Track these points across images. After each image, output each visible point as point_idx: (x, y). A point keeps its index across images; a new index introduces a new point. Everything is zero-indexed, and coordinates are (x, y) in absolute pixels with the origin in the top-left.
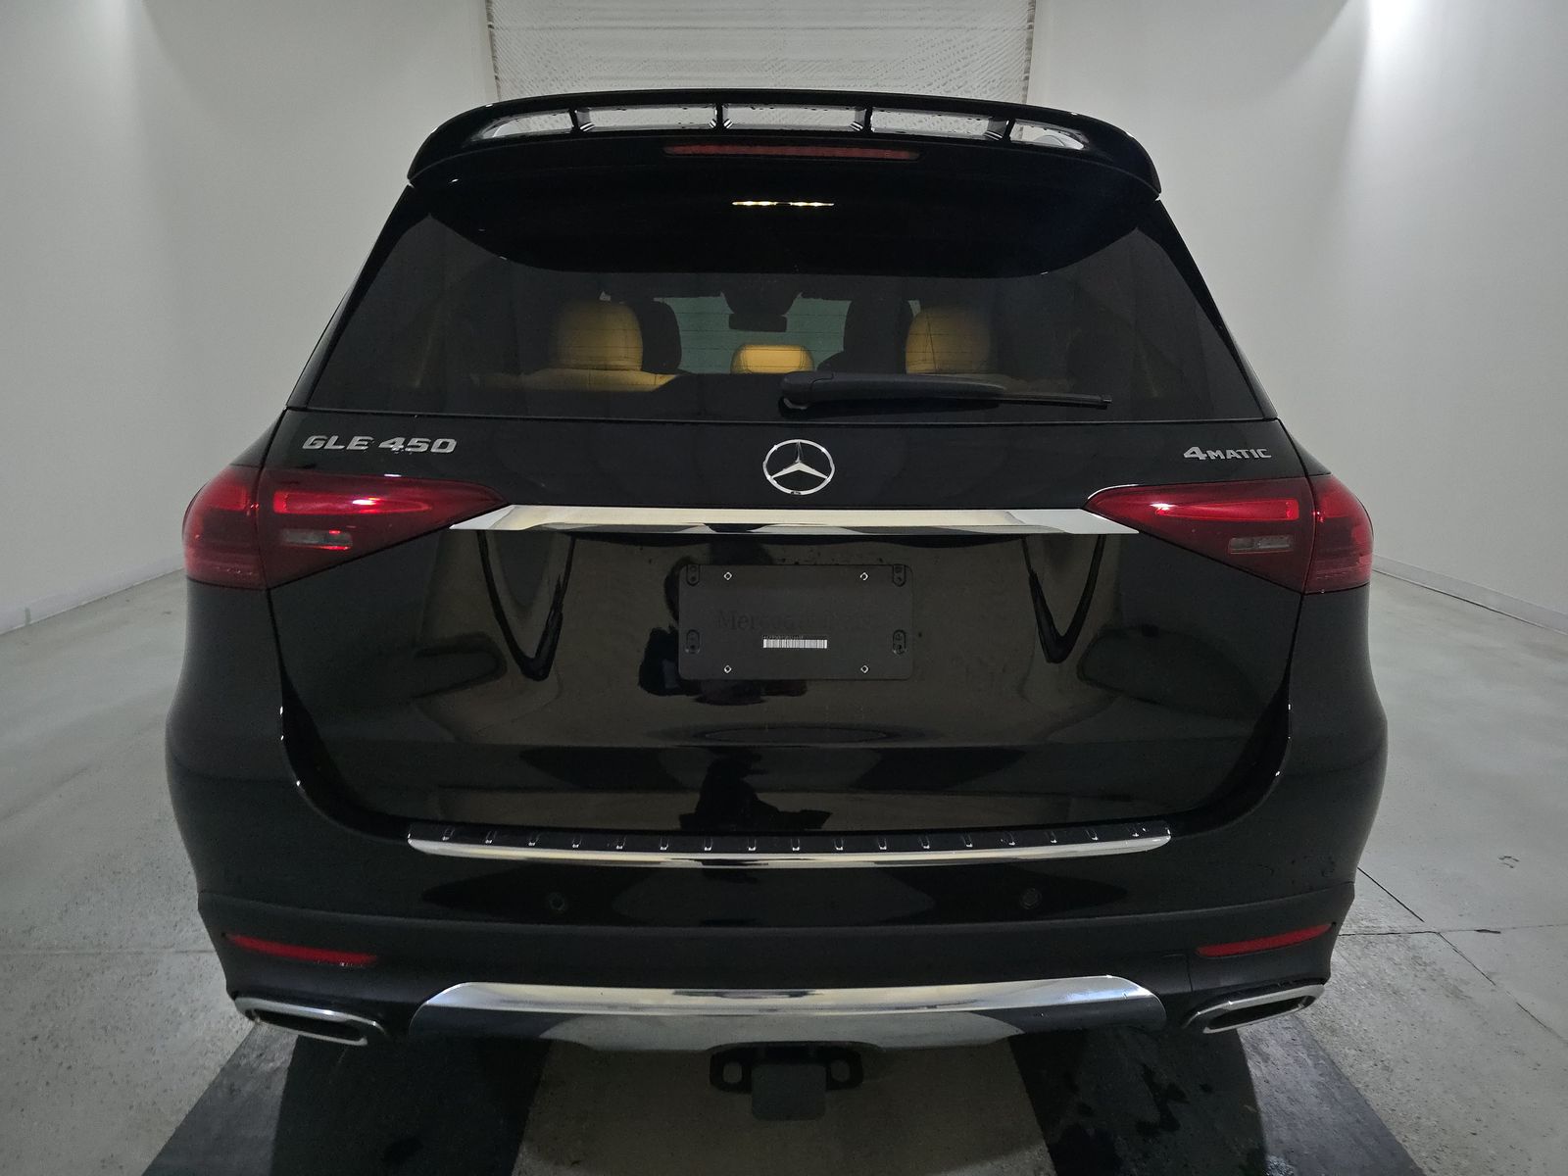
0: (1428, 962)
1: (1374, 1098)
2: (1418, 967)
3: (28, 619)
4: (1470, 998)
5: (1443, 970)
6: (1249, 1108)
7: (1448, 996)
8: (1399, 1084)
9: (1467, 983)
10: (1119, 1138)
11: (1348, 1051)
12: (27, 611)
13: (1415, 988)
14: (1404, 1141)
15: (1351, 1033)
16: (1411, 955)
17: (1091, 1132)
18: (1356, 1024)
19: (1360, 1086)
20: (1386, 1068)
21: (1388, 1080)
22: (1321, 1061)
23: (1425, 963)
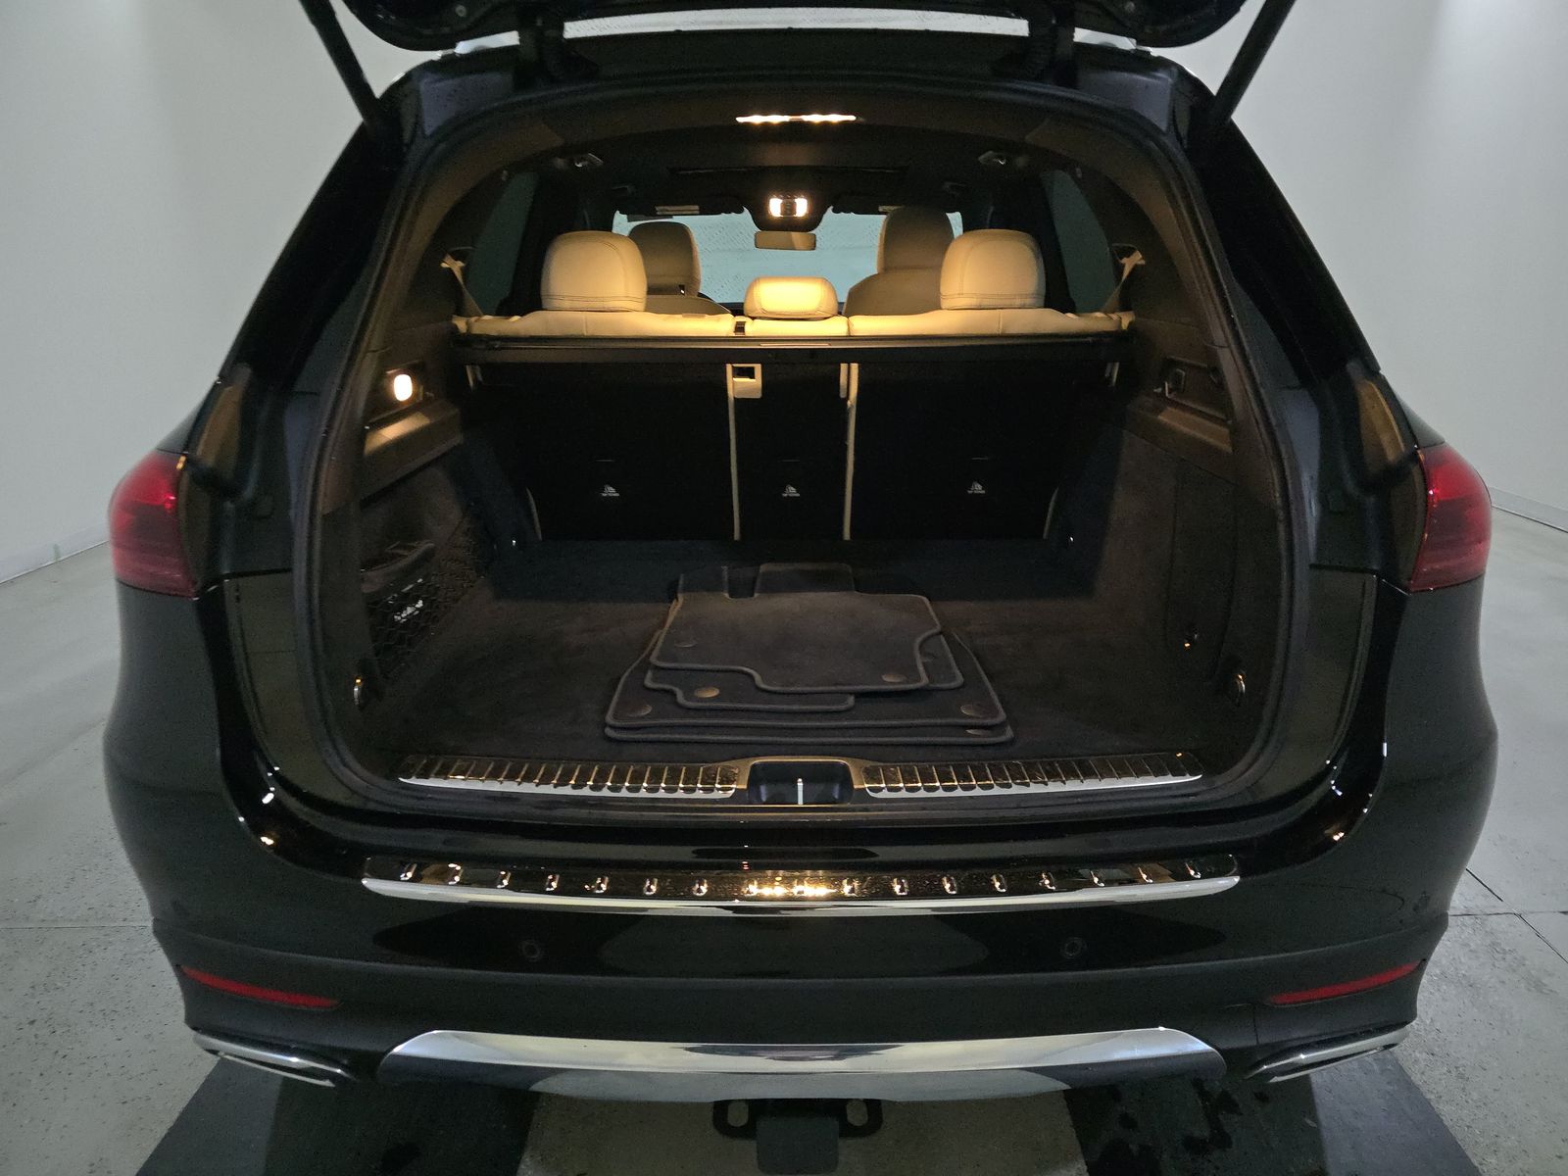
0: (1507, 949)
1: (1447, 1112)
2: (1497, 956)
3: (58, 555)
4: (1556, 992)
5: (1524, 959)
6: (1309, 1122)
7: (1529, 990)
8: (1475, 1095)
9: (1551, 975)
10: (1165, 1156)
11: (1418, 1055)
12: (56, 548)
13: (1493, 980)
14: (1481, 1164)
15: (1422, 1033)
16: (1488, 942)
17: (1134, 1148)
18: (1428, 1022)
19: (1433, 1097)
20: (1461, 1076)
21: (1464, 1089)
22: (1389, 1067)
23: (1504, 950)
